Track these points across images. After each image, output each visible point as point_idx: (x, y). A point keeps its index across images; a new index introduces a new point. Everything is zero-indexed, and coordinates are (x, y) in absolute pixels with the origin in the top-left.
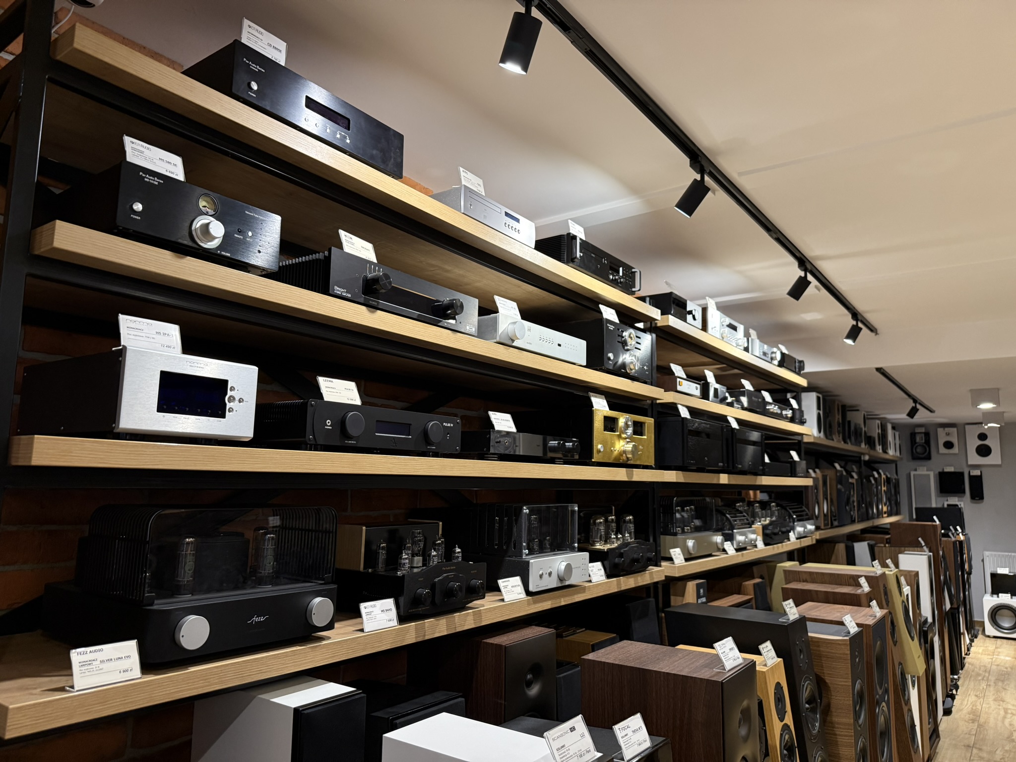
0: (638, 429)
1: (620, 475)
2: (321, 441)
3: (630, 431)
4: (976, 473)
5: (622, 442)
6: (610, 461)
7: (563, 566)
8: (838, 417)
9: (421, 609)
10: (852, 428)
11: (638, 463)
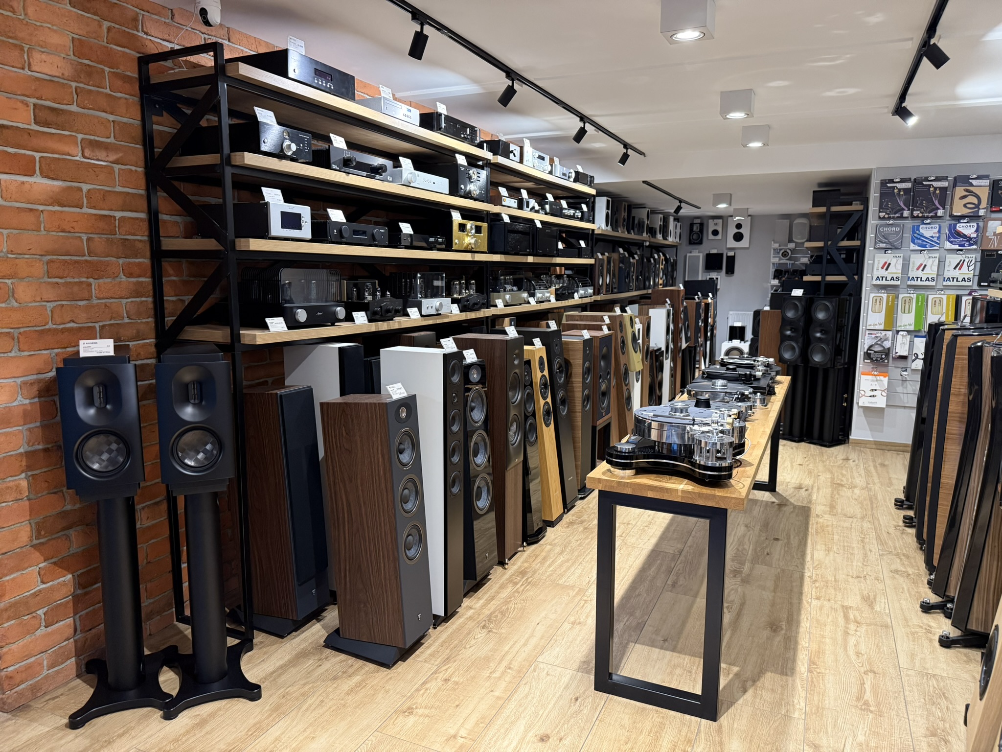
0: (478, 230)
1: (468, 257)
2: (333, 240)
3: (473, 231)
4: (731, 254)
5: (469, 238)
6: (462, 249)
7: (438, 304)
8: (624, 214)
9: (377, 317)
10: (636, 222)
11: (478, 250)
